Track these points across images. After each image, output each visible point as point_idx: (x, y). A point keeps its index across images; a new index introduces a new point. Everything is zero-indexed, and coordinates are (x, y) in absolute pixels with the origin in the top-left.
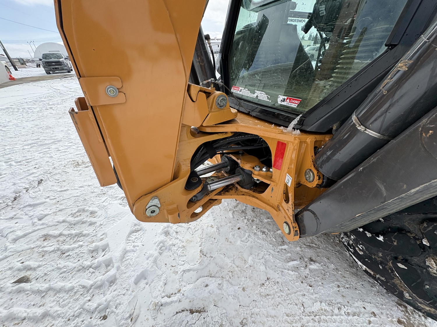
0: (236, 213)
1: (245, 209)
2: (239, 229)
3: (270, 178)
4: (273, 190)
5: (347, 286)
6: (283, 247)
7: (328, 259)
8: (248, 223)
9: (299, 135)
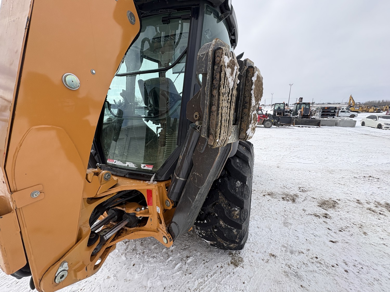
0: (128, 254)
1: (135, 247)
2: (134, 265)
3: (148, 212)
4: (151, 220)
5: (208, 260)
6: (169, 259)
7: (196, 251)
8: (140, 256)
9: (157, 184)
